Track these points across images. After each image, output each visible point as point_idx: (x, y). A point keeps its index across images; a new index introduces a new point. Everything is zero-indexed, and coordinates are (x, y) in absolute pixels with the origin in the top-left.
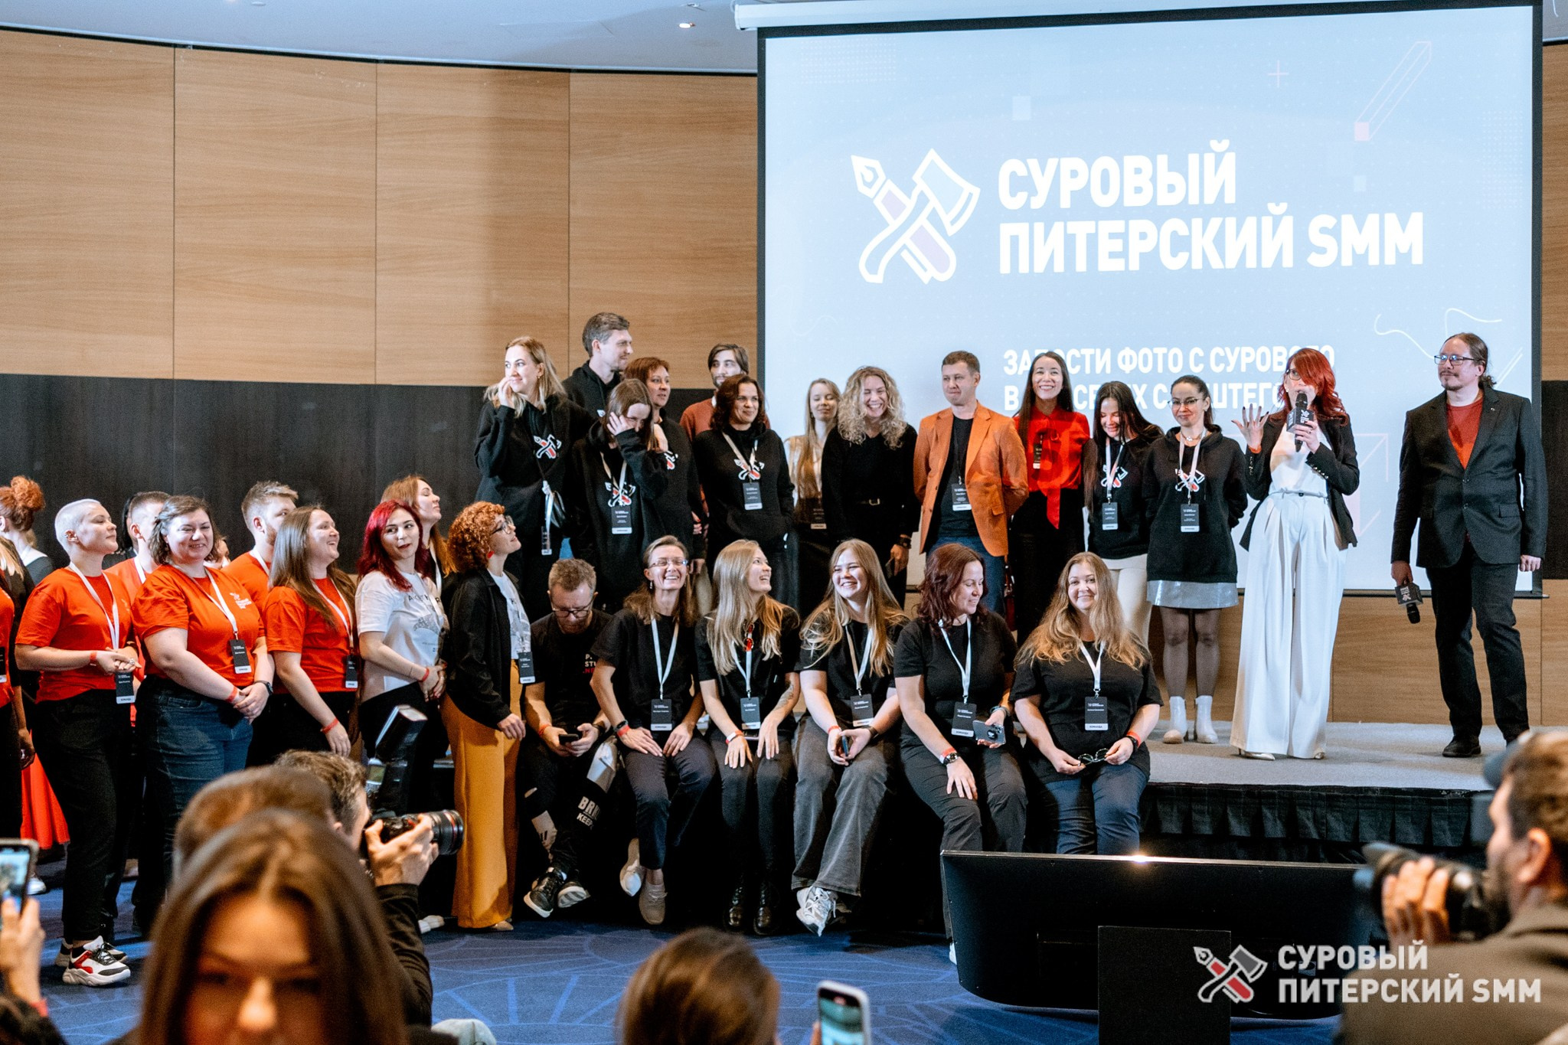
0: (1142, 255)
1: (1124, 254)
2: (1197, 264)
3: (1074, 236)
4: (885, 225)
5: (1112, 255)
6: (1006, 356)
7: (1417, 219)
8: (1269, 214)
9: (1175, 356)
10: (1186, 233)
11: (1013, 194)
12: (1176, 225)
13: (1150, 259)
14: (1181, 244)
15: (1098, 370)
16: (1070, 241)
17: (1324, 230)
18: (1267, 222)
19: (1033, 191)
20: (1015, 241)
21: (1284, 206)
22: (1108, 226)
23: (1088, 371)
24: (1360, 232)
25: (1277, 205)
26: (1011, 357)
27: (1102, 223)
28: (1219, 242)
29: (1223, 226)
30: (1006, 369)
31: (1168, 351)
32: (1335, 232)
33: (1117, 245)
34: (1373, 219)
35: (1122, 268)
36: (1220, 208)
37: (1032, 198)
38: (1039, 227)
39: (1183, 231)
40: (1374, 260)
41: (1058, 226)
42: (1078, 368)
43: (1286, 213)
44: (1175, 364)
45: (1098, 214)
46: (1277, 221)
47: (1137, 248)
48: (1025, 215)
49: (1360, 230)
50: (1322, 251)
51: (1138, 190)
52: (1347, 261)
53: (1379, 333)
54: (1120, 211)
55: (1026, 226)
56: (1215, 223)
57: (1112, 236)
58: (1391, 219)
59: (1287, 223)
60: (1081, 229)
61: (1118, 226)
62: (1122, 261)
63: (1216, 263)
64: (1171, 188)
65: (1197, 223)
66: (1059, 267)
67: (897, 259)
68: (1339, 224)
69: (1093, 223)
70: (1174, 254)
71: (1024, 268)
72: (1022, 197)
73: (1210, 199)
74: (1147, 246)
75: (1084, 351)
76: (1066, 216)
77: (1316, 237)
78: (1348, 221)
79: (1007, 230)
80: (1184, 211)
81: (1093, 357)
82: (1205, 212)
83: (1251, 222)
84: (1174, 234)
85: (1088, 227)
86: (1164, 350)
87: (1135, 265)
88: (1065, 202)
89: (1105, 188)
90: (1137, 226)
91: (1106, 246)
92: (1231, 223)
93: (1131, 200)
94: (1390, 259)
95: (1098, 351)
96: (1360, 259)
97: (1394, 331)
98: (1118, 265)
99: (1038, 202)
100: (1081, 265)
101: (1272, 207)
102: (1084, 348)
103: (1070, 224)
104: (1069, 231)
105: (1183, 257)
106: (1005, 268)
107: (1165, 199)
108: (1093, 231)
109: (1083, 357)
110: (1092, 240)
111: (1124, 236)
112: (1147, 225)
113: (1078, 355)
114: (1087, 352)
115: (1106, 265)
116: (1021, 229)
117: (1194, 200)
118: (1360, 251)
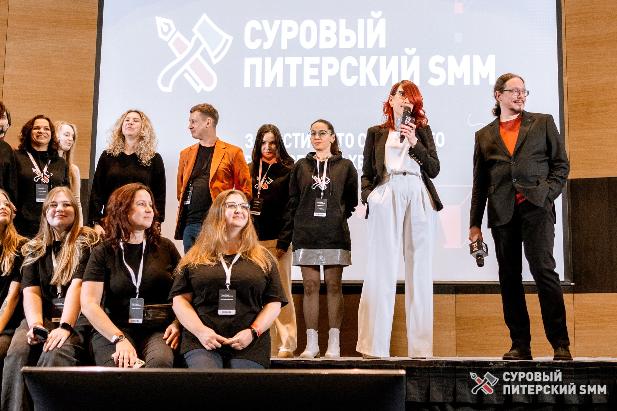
0: (330, 77)
1: (319, 77)
2: (363, 83)
3: (289, 65)
4: (175, 58)
5: (312, 77)
6: (247, 137)
7: (491, 59)
8: (405, 54)
9: (350, 138)
10: (356, 64)
11: (253, 40)
12: (350, 60)
13: (335, 79)
14: (353, 71)
15: (303, 146)
16: (286, 68)
17: (437, 64)
18: (404, 59)
19: (265, 39)
20: (253, 67)
21: (414, 50)
22: (309, 60)
23: (296, 146)
24: (459, 66)
25: (410, 49)
26: (249, 138)
27: (306, 59)
28: (376, 70)
29: (378, 61)
30: (246, 145)
31: (345, 134)
32: (444, 66)
33: (315, 71)
34: (466, 59)
35: (318, 85)
36: (376, 51)
37: (264, 43)
38: (268, 60)
39: (354, 63)
40: (467, 82)
41: (280, 60)
42: (290, 145)
43: (416, 54)
44: (350, 143)
45: (304, 53)
46: (410, 58)
47: (327, 73)
48: (260, 52)
49: (459, 65)
50: (437, 76)
51: (328, 39)
52: (451, 82)
53: (470, 125)
54: (317, 51)
55: (260, 59)
56: (373, 59)
57: (312, 66)
58: (477, 58)
59: (416, 60)
60: (293, 61)
61: (316, 60)
62: (318, 81)
63: (374, 82)
64: (348, 39)
65: (363, 59)
66: (280, 84)
67: (181, 77)
68: (446, 61)
69: (301, 58)
70: (349, 77)
71: (258, 84)
72: (258, 42)
73: (370, 45)
74: (333, 72)
75: (294, 135)
76: (285, 54)
77: (433, 69)
78: (452, 59)
79: (248, 62)
80: (355, 52)
81: (299, 138)
82: (368, 53)
83: (394, 59)
84: (349, 65)
85: (298, 60)
86: (343, 134)
87: (325, 83)
88: (284, 46)
89: (308, 38)
90: (327, 60)
91: (308, 71)
92: (383, 59)
93: (324, 45)
94: (477, 82)
95: (303, 135)
96: (459, 81)
97: (479, 124)
98: (315, 83)
99: (267, 45)
100: (293, 83)
101: (407, 50)
102: (294, 133)
103: (287, 59)
104: (286, 63)
105: (354, 79)
106: (247, 84)
107: (344, 45)
108: (301, 63)
109: (294, 138)
110: (300, 68)
111: (319, 66)
112: (333, 60)
113: (290, 137)
114: (296, 135)
115: (308, 83)
116: (258, 61)
117: (361, 45)
118: (459, 76)
